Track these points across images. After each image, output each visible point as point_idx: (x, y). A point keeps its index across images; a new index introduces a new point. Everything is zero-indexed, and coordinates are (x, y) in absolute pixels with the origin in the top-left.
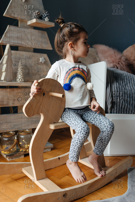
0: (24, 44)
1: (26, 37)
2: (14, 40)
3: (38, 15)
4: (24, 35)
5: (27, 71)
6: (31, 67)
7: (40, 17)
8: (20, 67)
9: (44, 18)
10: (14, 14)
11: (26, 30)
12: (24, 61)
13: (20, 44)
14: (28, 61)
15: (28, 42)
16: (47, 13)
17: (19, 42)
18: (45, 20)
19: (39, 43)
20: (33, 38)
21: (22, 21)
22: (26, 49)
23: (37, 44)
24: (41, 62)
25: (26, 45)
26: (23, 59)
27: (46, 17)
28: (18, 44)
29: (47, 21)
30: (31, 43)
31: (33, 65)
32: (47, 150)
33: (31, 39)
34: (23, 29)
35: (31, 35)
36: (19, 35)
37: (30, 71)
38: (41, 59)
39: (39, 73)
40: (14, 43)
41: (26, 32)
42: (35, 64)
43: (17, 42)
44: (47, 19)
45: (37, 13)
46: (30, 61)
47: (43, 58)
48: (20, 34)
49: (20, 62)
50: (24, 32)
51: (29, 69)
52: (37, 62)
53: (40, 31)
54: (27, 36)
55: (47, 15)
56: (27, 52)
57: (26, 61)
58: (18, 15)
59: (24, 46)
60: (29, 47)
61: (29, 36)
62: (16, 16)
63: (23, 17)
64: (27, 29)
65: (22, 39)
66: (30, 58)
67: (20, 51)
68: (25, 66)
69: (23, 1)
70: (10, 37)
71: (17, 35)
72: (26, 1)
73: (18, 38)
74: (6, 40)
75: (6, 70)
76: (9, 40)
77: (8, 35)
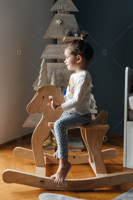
0: (60, 57)
1: (61, 52)
2: (51, 55)
3: (69, 33)
4: (60, 50)
5: (62, 78)
6: (66, 75)
8: (53, 76)
9: (75, 34)
10: (52, 35)
11: (61, 45)
12: (59, 71)
13: (56, 57)
14: (63, 70)
15: (63, 55)
16: (78, 30)
17: (56, 56)
21: (60, 39)
25: (61, 57)
26: (59, 68)
27: (76, 33)
29: (76, 36)
32: (78, 150)
36: (55, 50)
37: (65, 78)
40: (51, 57)
41: (61, 48)
42: (69, 73)
43: (53, 56)
45: (68, 32)
46: (65, 70)
48: (57, 50)
49: (53, 72)
50: (60, 47)
51: (64, 77)
54: (62, 50)
55: (78, 32)
56: (62, 63)
57: (61, 70)
58: (55, 35)
59: (60, 58)
64: (63, 45)
65: (58, 53)
66: (65, 67)
67: (58, 62)
68: (61, 74)
69: (59, 24)
70: (48, 53)
71: (53, 51)
72: (61, 24)
73: (54, 53)
74: (45, 56)
75: (41, 79)
76: (47, 55)
77: (47, 52)
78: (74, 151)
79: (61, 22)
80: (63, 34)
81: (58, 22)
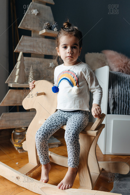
0: (36, 51)
1: (37, 46)
2: (27, 48)
3: (48, 26)
4: (36, 43)
5: (38, 75)
6: (42, 71)
7: (50, 28)
8: (31, 71)
9: (53, 28)
10: (28, 26)
11: (37, 39)
12: (35, 66)
13: (32, 51)
14: (39, 66)
15: (39, 49)
16: (56, 24)
17: (32, 50)
18: (54, 30)
19: (49, 50)
20: (44, 46)
21: (35, 31)
22: (37, 56)
23: (47, 51)
24: (51, 67)
25: (38, 52)
26: (34, 64)
27: (55, 27)
28: (30, 51)
29: (56, 31)
30: (42, 50)
31: (43, 69)
32: (55, 146)
33: (42, 47)
34: (35, 39)
35: (42, 43)
36: (32, 43)
37: (41, 75)
38: (50, 64)
39: (49, 76)
40: (27, 51)
41: (37, 41)
42: (45, 69)
44: (55, 29)
45: (47, 24)
46: (41, 66)
47: (52, 63)
49: (31, 67)
50: (36, 41)
51: (40, 73)
52: (47, 67)
53: (50, 39)
54: (38, 44)
55: (56, 26)
56: (38, 59)
57: (37, 66)
58: (31, 27)
59: (36, 53)
60: (40, 53)
61: (40, 44)
62: (29, 27)
63: (35, 28)
64: (39, 39)
65: (34, 47)
66: (41, 63)
67: (33, 57)
68: (37, 70)
69: (36, 15)
70: (24, 46)
71: (29, 44)
72: (38, 14)
73: (30, 46)
74: (20, 49)
75: (19, 74)
76: (22, 48)
77: (22, 44)
78: (51, 148)
79: (38, 12)
80: (39, 26)
81: (35, 12)
